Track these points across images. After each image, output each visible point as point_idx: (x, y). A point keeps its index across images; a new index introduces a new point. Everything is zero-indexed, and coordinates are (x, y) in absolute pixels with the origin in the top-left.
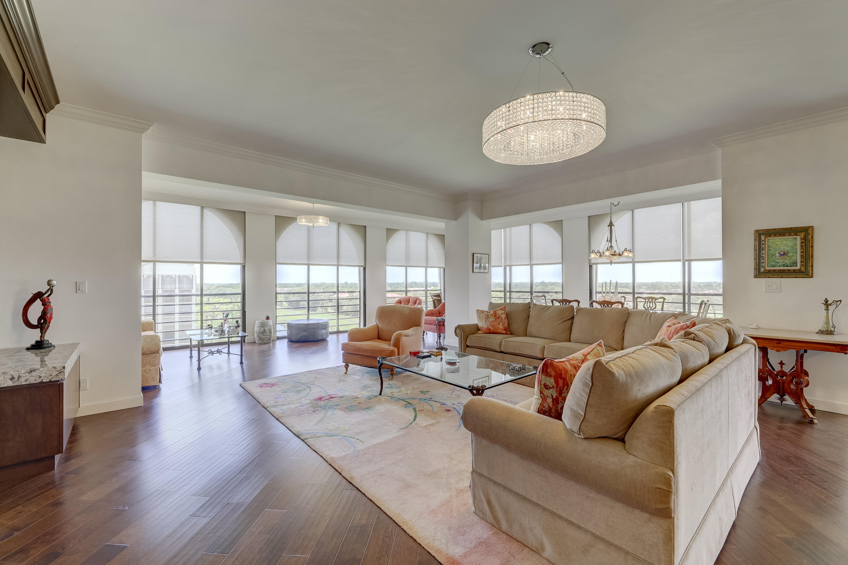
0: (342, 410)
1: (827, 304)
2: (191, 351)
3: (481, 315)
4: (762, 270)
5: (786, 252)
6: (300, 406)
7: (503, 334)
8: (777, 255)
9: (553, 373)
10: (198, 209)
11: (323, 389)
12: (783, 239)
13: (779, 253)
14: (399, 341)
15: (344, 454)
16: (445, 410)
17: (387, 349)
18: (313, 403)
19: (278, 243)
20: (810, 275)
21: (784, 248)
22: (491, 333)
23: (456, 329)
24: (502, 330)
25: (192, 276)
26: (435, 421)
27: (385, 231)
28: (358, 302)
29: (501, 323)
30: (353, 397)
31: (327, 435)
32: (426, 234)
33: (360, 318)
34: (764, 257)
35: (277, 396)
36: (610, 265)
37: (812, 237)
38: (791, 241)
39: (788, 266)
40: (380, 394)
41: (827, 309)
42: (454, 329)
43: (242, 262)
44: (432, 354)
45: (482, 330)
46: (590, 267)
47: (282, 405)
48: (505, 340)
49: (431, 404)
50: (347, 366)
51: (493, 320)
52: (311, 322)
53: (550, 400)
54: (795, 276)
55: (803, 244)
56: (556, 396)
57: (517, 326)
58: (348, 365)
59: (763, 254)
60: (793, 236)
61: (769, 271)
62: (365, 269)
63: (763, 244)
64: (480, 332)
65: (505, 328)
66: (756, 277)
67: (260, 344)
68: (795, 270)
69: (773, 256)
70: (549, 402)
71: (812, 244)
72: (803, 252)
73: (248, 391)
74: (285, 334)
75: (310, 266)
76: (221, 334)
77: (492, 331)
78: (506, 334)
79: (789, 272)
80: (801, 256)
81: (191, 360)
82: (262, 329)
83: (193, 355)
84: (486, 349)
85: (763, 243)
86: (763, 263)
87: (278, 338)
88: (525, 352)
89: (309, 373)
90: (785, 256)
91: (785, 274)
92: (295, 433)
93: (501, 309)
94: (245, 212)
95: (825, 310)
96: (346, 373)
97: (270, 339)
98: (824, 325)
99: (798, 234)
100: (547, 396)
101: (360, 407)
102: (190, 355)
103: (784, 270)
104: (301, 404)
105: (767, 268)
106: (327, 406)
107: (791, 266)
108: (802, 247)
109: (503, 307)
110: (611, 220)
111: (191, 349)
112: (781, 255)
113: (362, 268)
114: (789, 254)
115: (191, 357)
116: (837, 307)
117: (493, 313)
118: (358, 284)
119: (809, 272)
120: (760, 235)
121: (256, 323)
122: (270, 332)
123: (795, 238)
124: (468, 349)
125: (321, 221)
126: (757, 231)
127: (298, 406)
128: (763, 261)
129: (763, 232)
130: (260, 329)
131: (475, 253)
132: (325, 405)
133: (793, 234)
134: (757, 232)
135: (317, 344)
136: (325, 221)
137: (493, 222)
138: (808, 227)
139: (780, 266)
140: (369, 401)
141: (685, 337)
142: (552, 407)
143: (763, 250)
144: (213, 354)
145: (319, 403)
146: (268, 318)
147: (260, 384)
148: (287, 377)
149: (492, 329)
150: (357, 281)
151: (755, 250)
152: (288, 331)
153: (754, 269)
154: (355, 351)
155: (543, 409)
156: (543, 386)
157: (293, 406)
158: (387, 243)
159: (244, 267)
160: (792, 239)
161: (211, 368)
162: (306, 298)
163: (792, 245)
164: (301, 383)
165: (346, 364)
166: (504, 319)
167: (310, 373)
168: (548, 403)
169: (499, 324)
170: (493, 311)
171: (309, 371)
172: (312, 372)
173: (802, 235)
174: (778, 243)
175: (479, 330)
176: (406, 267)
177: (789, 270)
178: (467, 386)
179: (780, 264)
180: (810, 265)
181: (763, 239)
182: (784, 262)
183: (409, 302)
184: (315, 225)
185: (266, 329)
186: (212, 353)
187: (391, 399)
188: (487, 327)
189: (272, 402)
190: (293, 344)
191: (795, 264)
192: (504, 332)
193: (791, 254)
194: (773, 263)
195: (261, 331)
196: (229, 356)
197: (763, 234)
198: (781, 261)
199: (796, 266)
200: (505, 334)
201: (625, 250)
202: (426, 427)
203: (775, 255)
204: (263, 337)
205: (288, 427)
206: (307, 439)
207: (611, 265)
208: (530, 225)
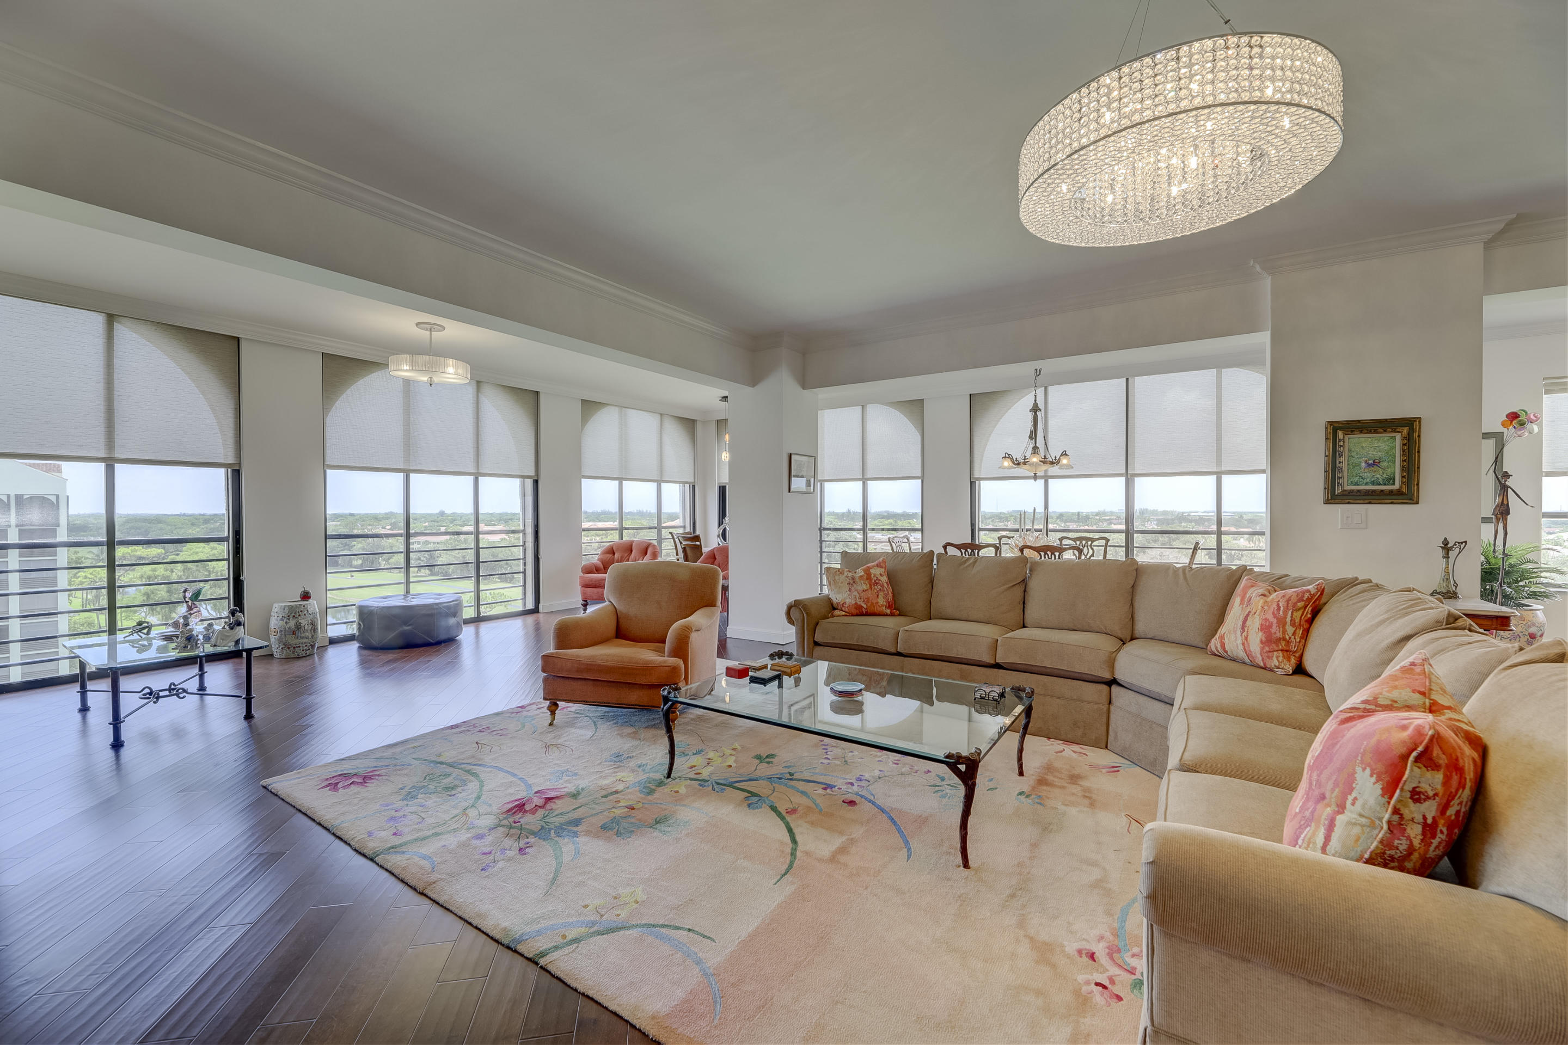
0: (597, 836)
1: (1446, 547)
2: (84, 692)
3: (837, 577)
4: (1338, 490)
5: (1377, 461)
6: (474, 838)
7: (887, 615)
8: (1363, 465)
9: (1443, 760)
10: (96, 321)
11: (514, 775)
12: (1374, 439)
13: (1366, 462)
14: (687, 643)
15: (680, 993)
16: (844, 802)
17: (660, 663)
18: (505, 822)
19: (328, 420)
20: (1415, 499)
21: (1374, 453)
22: (861, 614)
23: (790, 608)
24: (884, 608)
25: (57, 496)
26: (844, 839)
27: (579, 405)
28: (518, 553)
29: (881, 594)
30: (604, 793)
31: (595, 929)
32: (658, 417)
33: (524, 586)
34: (1341, 469)
35: (393, 813)
36: (1033, 480)
37: (1419, 436)
38: (1385, 442)
39: (1380, 484)
40: (669, 776)
41: (1447, 557)
42: (785, 608)
43: (231, 460)
44: (783, 672)
45: (843, 609)
46: (972, 484)
47: (417, 840)
48: (906, 628)
49: (801, 788)
50: (553, 708)
51: (865, 587)
52: (415, 602)
53: (1415, 832)
54: (1390, 501)
55: (1406, 448)
56: (1434, 818)
57: (913, 597)
58: (557, 705)
59: (1340, 463)
60: (1389, 432)
61: (1349, 493)
62: (536, 483)
63: (1341, 446)
64: (836, 612)
65: (889, 603)
66: (1327, 502)
67: (288, 659)
68: (1391, 491)
69: (1356, 466)
70: (1412, 836)
71: (1419, 447)
72: (1405, 461)
73: (297, 806)
74: (353, 630)
75: (411, 475)
76: (185, 647)
77: (864, 610)
78: (892, 615)
79: (1382, 493)
80: (1403, 467)
81: (84, 718)
82: (292, 623)
83: (89, 704)
84: (861, 648)
85: (1341, 443)
86: (1339, 478)
87: (333, 641)
88: (953, 654)
89: (454, 731)
90: (1375, 466)
91: (1377, 497)
92: (497, 937)
93: (877, 566)
94: (238, 339)
95: (1444, 557)
96: (551, 724)
97: (313, 646)
98: (1442, 582)
99: (1398, 430)
100: (1412, 820)
101: (640, 820)
102: (79, 706)
103: (1374, 491)
104: (474, 832)
105: (1347, 488)
106: (550, 830)
107: (1385, 485)
108: (1403, 451)
109: (881, 559)
110: (1035, 401)
111: (83, 686)
112: (1369, 465)
113: (529, 483)
114: (1381, 464)
115: (84, 709)
116: (1460, 552)
117: (863, 573)
118: (519, 514)
119: (1414, 494)
120: (1335, 431)
121: (274, 610)
122: (315, 630)
123: (1392, 437)
124: (818, 649)
125: (451, 370)
126: (1331, 423)
127: (469, 839)
128: (1340, 475)
129: (1341, 425)
130: (286, 623)
131: (794, 454)
132: (542, 827)
133: (1389, 430)
134: (1331, 425)
135: (438, 651)
136: (460, 371)
137: (824, 394)
138: (1414, 418)
139: (1366, 484)
140: (650, 798)
141: (1446, 625)
142: (1419, 846)
143: (1340, 456)
144: (158, 698)
145: (522, 821)
146: (306, 596)
147: (327, 780)
148: (398, 749)
149: (865, 606)
150: (517, 509)
151: (1326, 456)
152: (359, 624)
153: (1325, 488)
154: (578, 671)
155: (1388, 852)
156: (1409, 795)
157: (451, 841)
158: (582, 430)
159: (237, 474)
160: (1388, 438)
161: (151, 738)
162: (402, 548)
163: (1387, 448)
164: (446, 764)
165: (551, 703)
166: (885, 584)
167: (458, 730)
168: (1409, 838)
169: (878, 596)
170: (864, 570)
171: (452, 727)
172: (463, 729)
173: (1405, 431)
174: (1364, 445)
175: (834, 609)
176: (621, 480)
177: (1382, 491)
178: (941, 755)
179: (1366, 480)
180: (1416, 483)
181: (1341, 437)
182: (1373, 477)
183: (631, 551)
184: (436, 379)
185: (303, 622)
186: (152, 696)
187: (700, 785)
188: (854, 603)
189: (383, 834)
190: (376, 654)
191: (1391, 480)
192: (888, 611)
193: (1385, 464)
194: (1356, 479)
195: (290, 628)
196: (202, 700)
197: (1341, 429)
198: (1368, 476)
199: (1394, 484)
200: (889, 615)
201: (1062, 455)
202: (833, 859)
203: (1359, 465)
204: (293, 641)
205: (465, 916)
206: (542, 954)
207: (1035, 481)
208: (863, 406)
